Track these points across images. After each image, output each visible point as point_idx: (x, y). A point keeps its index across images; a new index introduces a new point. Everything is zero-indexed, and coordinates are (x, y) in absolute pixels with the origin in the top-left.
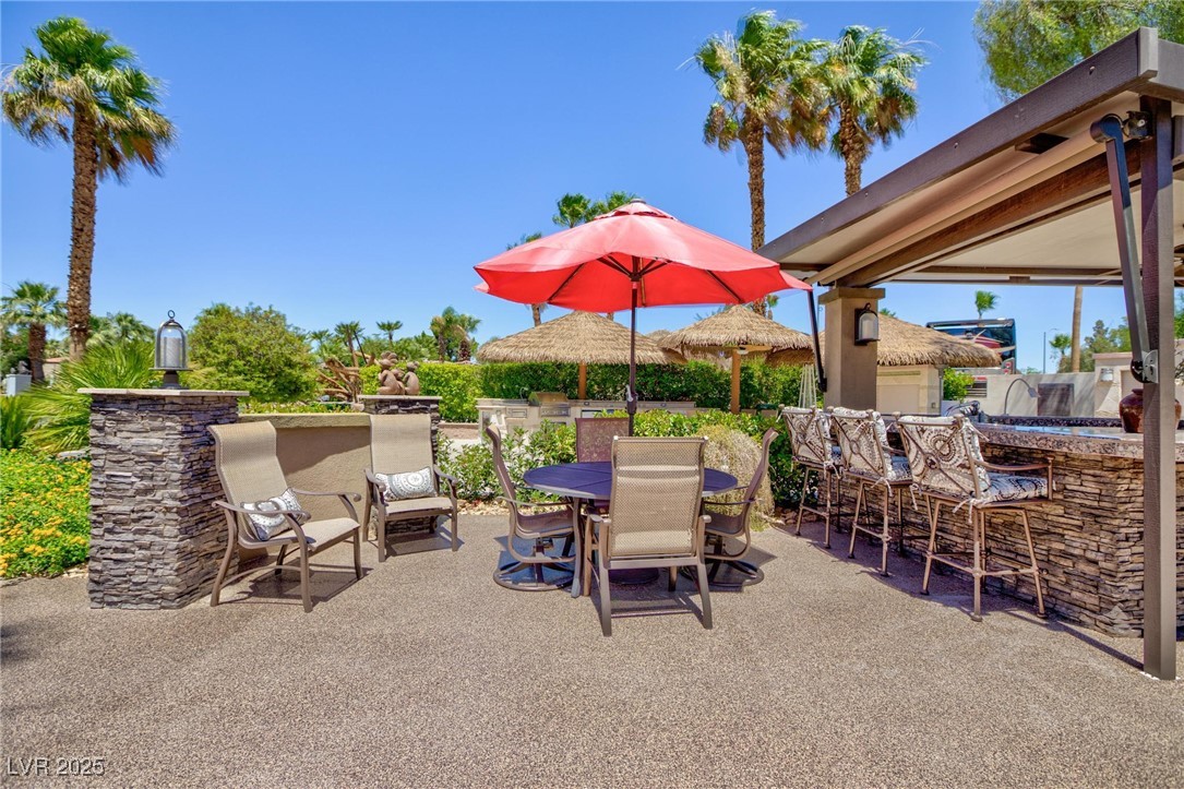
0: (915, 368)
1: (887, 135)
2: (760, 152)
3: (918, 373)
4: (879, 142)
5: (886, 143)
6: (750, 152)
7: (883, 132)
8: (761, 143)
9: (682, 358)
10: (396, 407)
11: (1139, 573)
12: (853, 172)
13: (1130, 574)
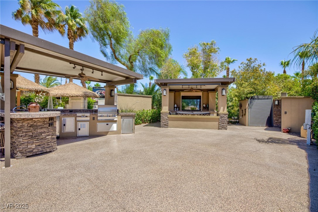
0: (80, 98)
1: (81, 37)
2: (37, 29)
3: (81, 99)
4: (79, 39)
5: (81, 39)
6: (33, 28)
7: (80, 36)
8: (37, 27)
11: (25, 144)
12: (71, 44)
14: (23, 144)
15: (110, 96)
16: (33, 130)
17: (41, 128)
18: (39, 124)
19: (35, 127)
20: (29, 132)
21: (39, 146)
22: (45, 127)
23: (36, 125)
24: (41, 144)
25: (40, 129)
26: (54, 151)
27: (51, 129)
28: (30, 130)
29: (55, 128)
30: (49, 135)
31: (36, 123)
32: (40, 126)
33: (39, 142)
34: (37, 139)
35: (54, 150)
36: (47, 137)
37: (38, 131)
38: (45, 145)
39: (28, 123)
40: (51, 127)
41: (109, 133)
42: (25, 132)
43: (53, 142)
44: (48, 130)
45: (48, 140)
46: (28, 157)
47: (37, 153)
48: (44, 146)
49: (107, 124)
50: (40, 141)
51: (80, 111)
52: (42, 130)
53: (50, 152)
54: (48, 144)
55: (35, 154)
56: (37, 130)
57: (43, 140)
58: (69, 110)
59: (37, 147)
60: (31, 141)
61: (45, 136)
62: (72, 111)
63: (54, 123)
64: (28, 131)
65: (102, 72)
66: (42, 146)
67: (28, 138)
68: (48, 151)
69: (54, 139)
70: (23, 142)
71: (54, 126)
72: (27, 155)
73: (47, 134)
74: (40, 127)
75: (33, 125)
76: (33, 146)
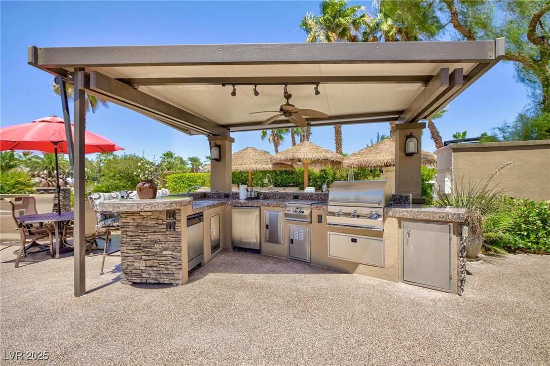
9: (291, 166)
10: (43, 192)
11: (131, 258)
13: (126, 258)
14: (127, 257)
15: (403, 154)
16: (141, 234)
17: (155, 232)
18: (150, 223)
19: (144, 229)
20: (135, 236)
21: (150, 268)
22: (159, 230)
23: (145, 224)
24: (155, 265)
25: (151, 233)
26: (177, 285)
27: (171, 236)
28: (137, 234)
29: (179, 236)
30: (166, 249)
31: (145, 221)
32: (151, 227)
33: (150, 260)
34: (147, 253)
35: (177, 282)
36: (164, 253)
37: (149, 237)
38: (161, 269)
39: (134, 219)
40: (171, 232)
41: (360, 267)
42: (130, 236)
43: (176, 266)
44: (166, 238)
45: (165, 258)
46: (134, 284)
47: (148, 281)
48: (158, 269)
49: (354, 241)
50: (151, 257)
51: (311, 196)
52: (155, 236)
53: (170, 285)
54: (166, 267)
55: (144, 281)
56: (146, 234)
57: (156, 258)
58: (292, 193)
59: (147, 268)
60: (139, 254)
61: (160, 249)
62: (298, 196)
63: (176, 225)
64: (133, 234)
65: (317, 84)
66: (155, 269)
67: (133, 248)
68: (166, 282)
69: (176, 258)
70: (127, 255)
71: (176, 230)
72: (133, 281)
73: (164, 245)
74: (152, 230)
75: (140, 224)
76: (142, 265)
